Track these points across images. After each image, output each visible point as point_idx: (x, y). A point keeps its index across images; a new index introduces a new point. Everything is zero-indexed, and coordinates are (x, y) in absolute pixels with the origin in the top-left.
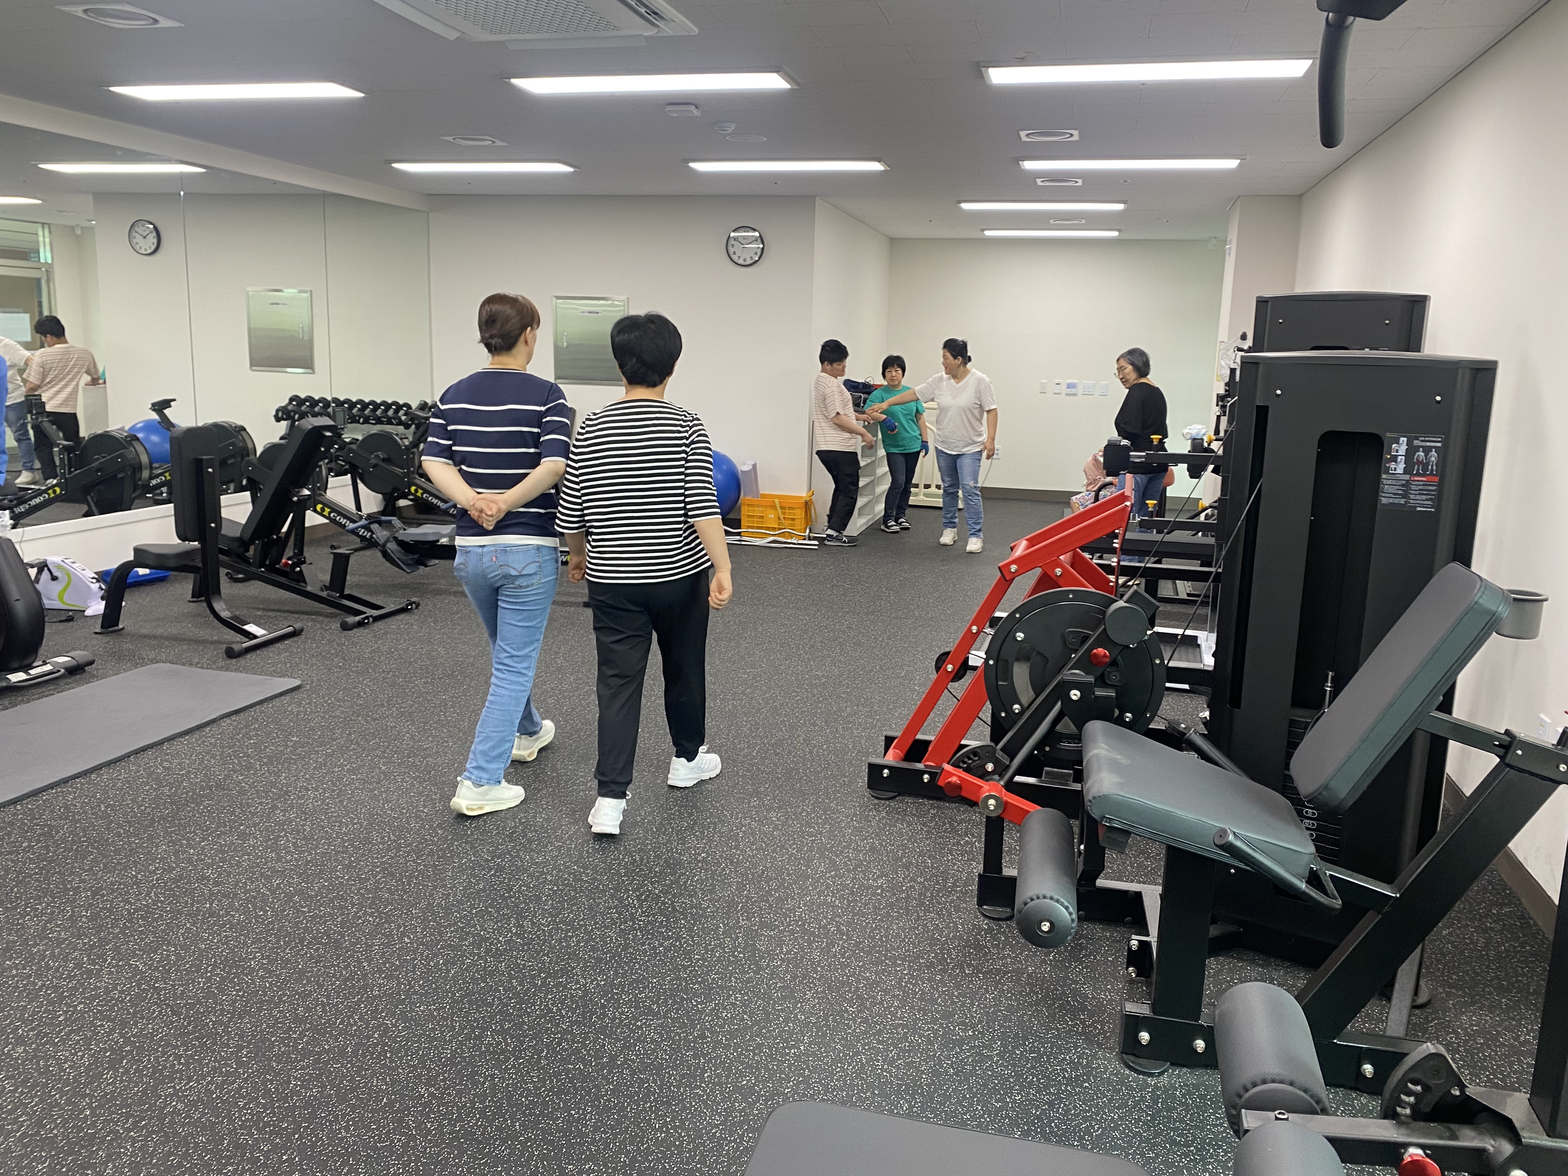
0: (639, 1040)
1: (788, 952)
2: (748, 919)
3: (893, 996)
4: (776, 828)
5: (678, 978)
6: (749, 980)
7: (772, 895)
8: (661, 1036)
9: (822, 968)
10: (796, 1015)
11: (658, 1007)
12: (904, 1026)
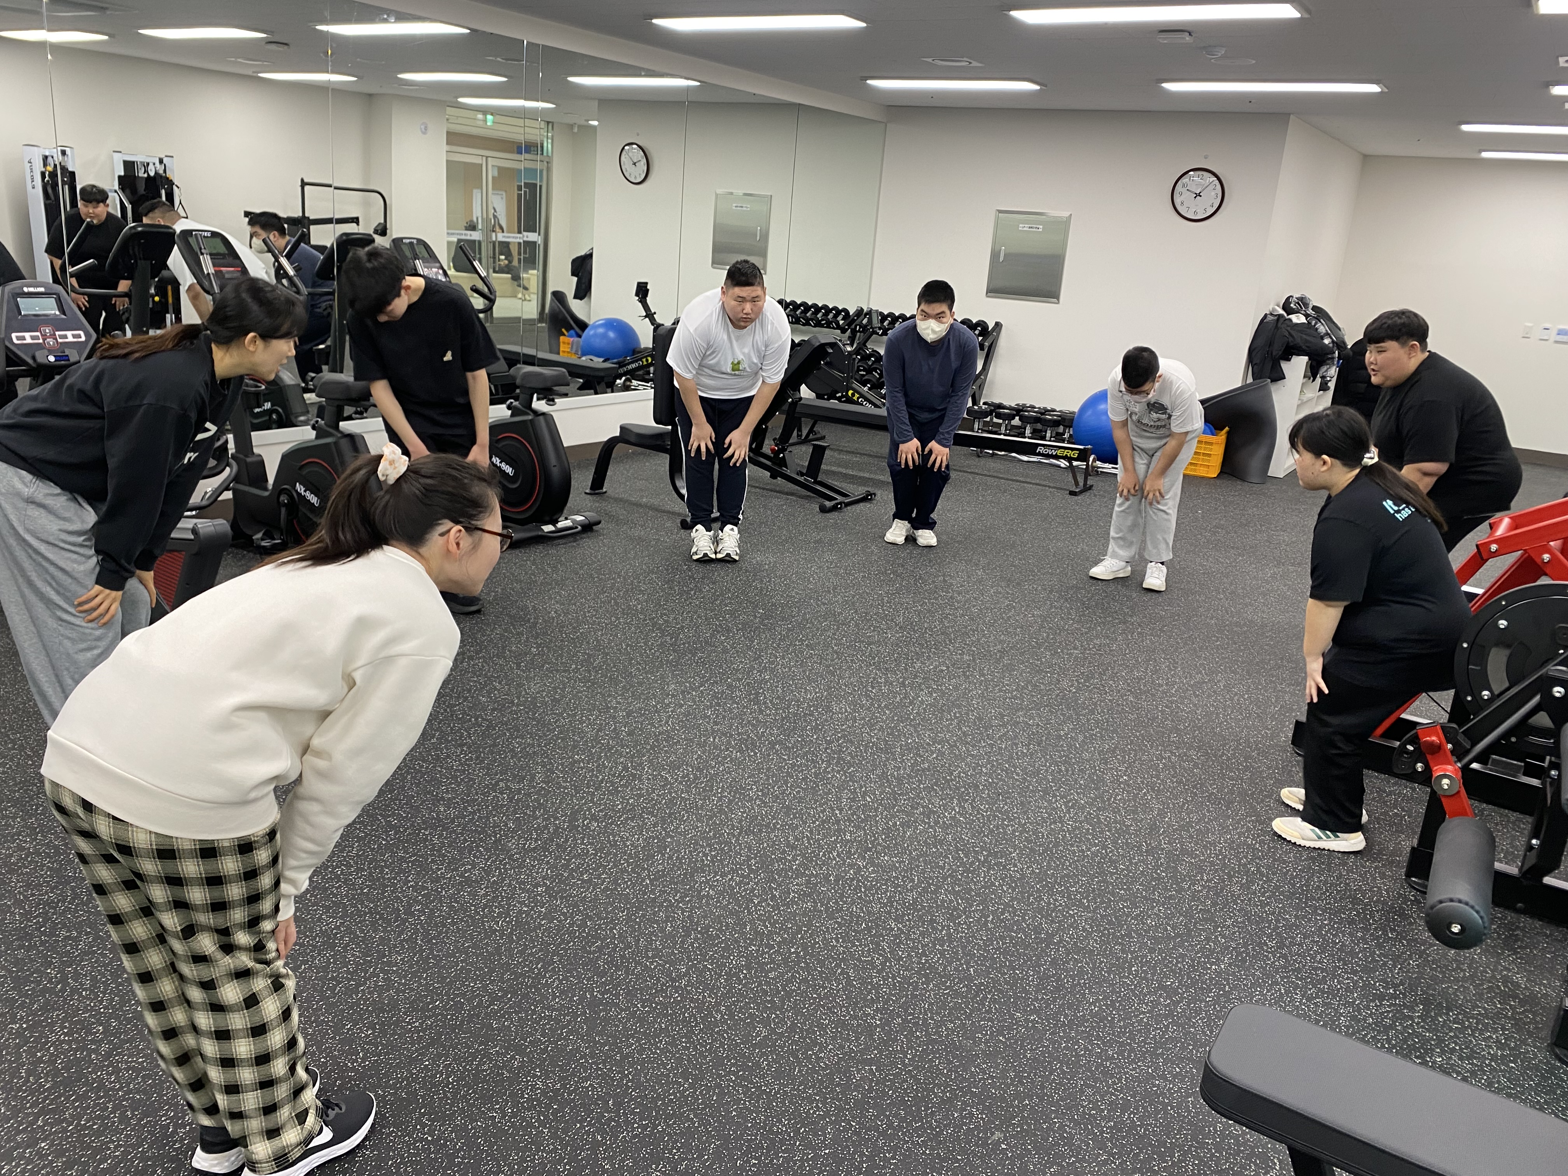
0: (1071, 925)
1: (1208, 881)
2: (1169, 843)
3: (1313, 941)
4: (1196, 766)
5: (1105, 881)
6: (1170, 897)
7: (1192, 827)
8: (1092, 927)
9: (1242, 901)
10: (1216, 937)
11: (1088, 901)
12: (1323, 971)
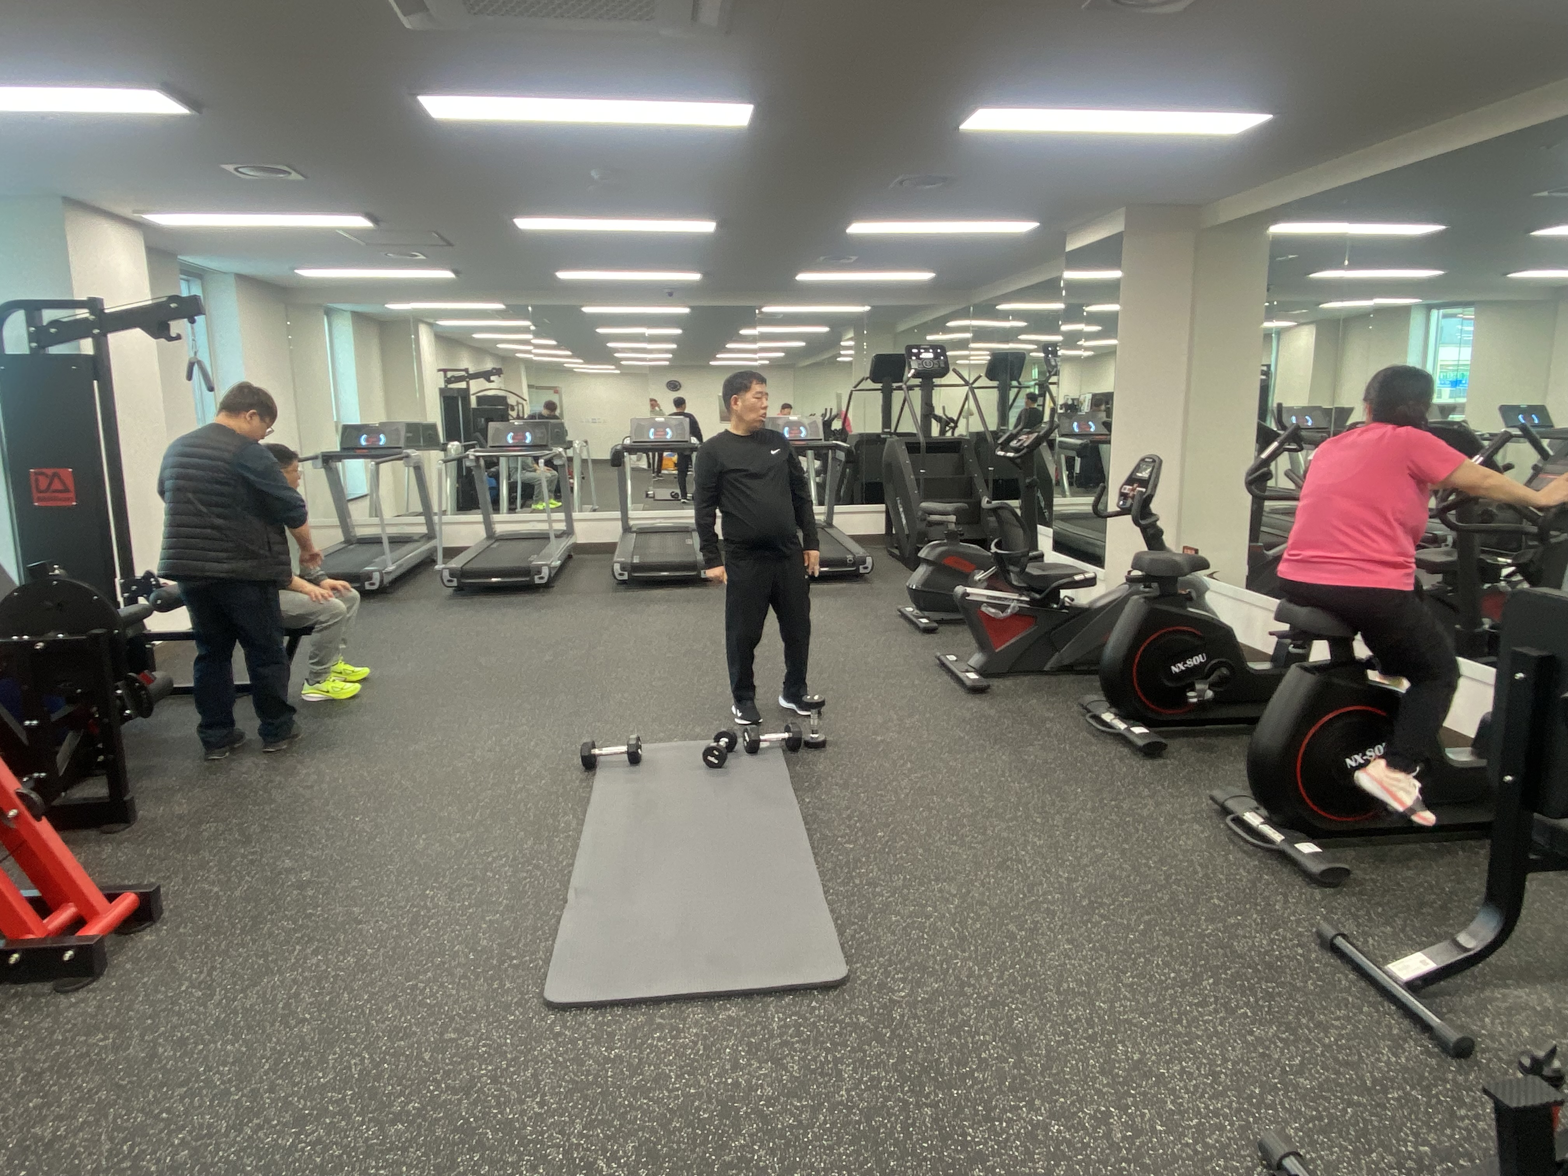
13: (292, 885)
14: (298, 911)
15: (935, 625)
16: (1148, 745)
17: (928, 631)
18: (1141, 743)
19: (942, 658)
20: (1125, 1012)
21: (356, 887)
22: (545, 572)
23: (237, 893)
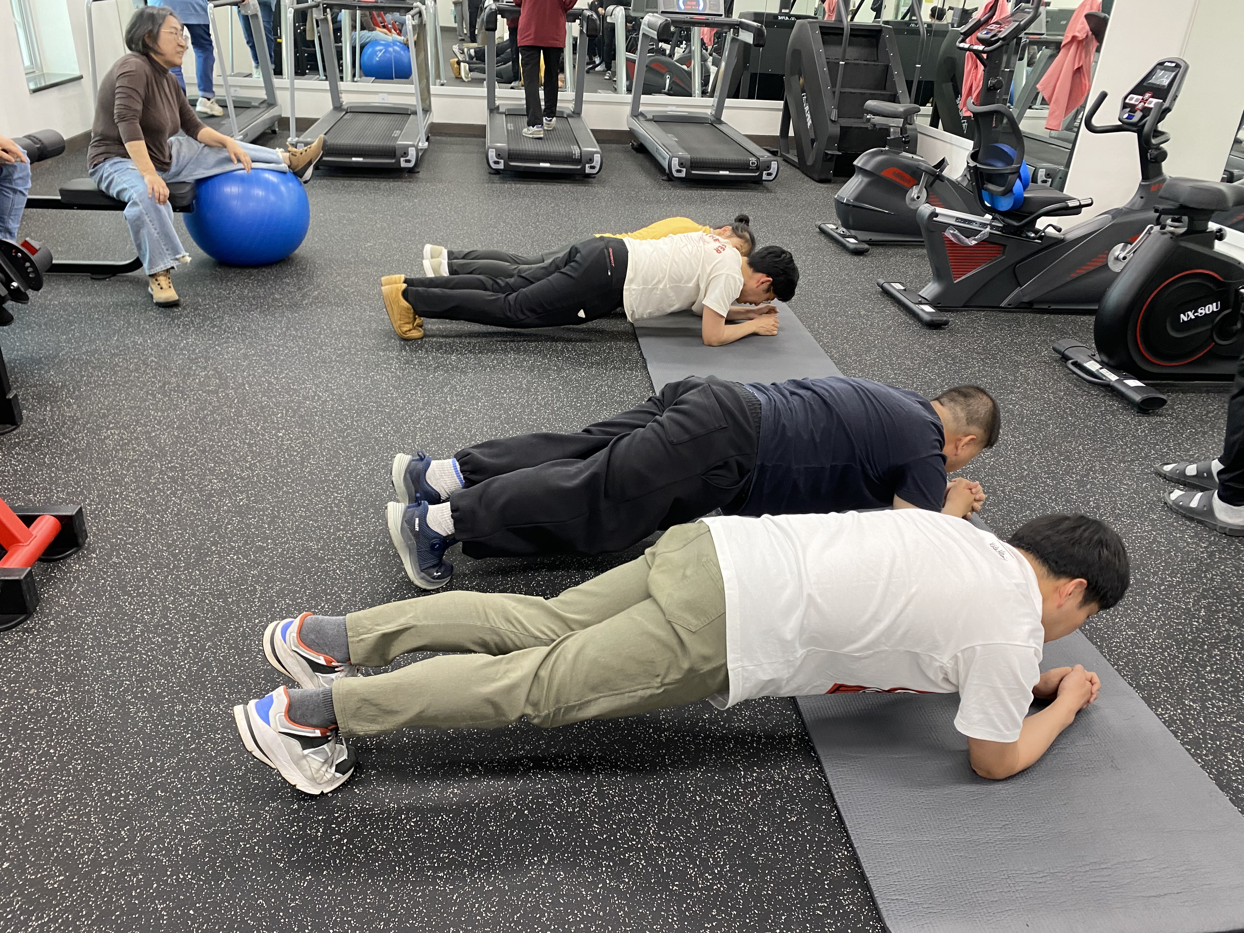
13: (229, 511)
14: (246, 543)
15: (866, 246)
16: (1144, 401)
17: (857, 252)
18: (1138, 398)
19: (886, 285)
20: (1221, 715)
21: (306, 517)
22: (412, 152)
23: (168, 517)
